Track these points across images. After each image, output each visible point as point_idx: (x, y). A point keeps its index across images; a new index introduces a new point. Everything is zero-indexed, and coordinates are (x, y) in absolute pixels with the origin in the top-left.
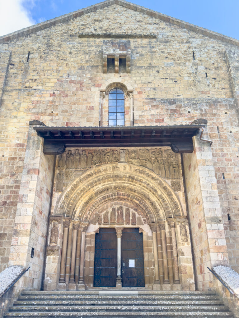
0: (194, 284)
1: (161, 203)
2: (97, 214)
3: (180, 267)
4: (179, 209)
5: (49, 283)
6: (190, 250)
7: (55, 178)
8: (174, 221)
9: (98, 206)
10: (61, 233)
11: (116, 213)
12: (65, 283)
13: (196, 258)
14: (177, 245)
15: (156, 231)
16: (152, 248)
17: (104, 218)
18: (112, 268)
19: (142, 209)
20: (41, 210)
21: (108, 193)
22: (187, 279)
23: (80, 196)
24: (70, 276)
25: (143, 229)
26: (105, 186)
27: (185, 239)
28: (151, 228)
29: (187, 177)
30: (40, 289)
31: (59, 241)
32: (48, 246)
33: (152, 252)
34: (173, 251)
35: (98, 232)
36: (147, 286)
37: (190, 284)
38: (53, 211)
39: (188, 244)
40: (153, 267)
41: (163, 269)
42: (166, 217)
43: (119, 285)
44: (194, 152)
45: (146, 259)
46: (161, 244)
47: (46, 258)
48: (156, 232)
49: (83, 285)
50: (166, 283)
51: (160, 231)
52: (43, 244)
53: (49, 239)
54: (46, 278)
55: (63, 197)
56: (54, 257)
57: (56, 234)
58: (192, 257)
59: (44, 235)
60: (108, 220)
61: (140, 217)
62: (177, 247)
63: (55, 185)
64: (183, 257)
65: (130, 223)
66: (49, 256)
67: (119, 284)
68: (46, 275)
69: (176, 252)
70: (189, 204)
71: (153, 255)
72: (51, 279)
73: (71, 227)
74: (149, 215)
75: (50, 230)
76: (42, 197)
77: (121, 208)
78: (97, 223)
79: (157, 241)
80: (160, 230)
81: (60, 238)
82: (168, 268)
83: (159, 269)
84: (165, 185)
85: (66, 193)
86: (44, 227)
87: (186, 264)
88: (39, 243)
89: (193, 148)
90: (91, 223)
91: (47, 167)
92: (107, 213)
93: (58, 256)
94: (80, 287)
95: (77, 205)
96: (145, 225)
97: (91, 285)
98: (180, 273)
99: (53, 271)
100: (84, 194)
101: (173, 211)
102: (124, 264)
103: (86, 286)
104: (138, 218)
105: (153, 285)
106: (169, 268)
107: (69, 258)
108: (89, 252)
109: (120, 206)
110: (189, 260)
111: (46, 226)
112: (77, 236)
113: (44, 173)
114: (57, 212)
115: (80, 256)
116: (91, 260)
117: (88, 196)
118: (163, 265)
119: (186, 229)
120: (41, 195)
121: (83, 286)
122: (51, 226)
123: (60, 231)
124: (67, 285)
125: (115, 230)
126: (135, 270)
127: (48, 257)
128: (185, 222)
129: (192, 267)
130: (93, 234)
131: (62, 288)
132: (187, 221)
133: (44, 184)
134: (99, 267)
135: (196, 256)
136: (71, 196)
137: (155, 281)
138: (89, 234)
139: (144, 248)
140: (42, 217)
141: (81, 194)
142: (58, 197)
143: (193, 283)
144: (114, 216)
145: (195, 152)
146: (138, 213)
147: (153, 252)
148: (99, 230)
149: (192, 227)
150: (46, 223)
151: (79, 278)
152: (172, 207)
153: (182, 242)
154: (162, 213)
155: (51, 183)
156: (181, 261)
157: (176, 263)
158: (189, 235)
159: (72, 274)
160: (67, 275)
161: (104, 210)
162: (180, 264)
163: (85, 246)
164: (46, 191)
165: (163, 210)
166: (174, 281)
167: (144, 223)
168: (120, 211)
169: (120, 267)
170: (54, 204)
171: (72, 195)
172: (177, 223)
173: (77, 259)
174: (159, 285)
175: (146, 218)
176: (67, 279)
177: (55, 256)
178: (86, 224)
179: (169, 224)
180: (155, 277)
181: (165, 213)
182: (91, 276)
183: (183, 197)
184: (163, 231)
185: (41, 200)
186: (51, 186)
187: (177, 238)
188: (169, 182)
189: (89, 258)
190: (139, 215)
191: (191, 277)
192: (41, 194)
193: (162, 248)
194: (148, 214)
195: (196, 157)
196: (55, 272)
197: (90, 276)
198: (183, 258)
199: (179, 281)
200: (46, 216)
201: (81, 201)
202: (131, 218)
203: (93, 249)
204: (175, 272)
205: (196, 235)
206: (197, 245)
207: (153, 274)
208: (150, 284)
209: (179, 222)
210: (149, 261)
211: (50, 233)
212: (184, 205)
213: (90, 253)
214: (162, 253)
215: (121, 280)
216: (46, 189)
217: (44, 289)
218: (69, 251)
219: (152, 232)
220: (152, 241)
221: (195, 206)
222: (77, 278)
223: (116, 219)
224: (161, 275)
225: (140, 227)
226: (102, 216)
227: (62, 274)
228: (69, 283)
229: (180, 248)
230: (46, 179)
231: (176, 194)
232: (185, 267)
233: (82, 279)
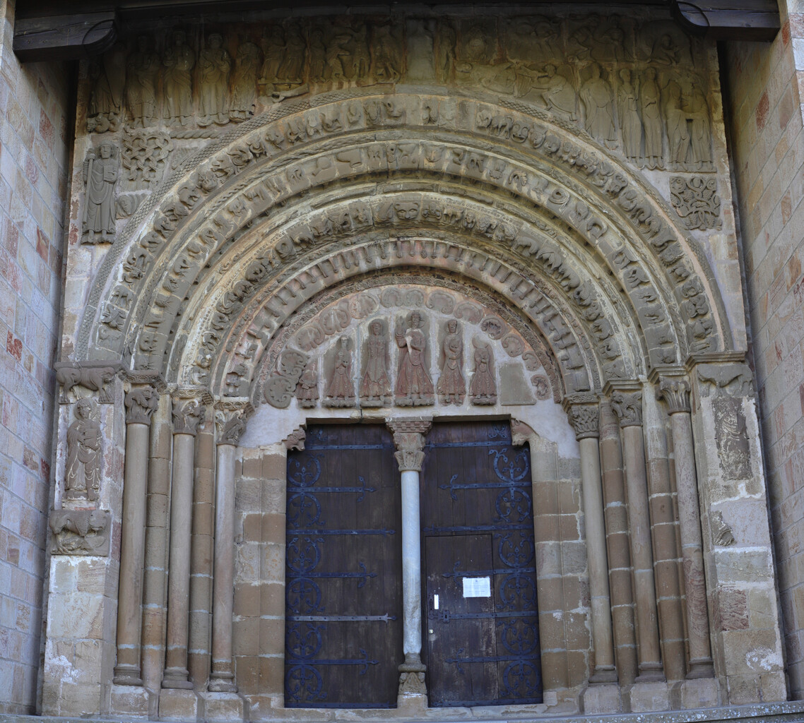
0: (782, 674)
1: (622, 291)
2: (292, 352)
3: (717, 601)
4: (708, 316)
5: (65, 684)
6: (763, 516)
7: (75, 173)
8: (686, 378)
9: (295, 312)
10: (115, 451)
11: (394, 348)
12: (141, 685)
13: (792, 552)
14: (701, 496)
15: (598, 431)
16: (578, 515)
17: (331, 373)
18: (376, 618)
19: (524, 323)
20: (15, 337)
21: (347, 245)
22: (750, 651)
23: (202, 263)
24: (167, 658)
25: (530, 423)
26: (331, 207)
27: (737, 463)
28: (573, 422)
29: (750, 157)
30: (24, 709)
31: (107, 484)
32: (53, 509)
33: (577, 538)
34: (679, 527)
35: (301, 447)
36: (551, 696)
37: (763, 676)
38: (69, 338)
39: (751, 489)
40: (581, 610)
41: (633, 614)
42: (647, 360)
43: (412, 696)
44: (780, 36)
45: (547, 571)
46: (624, 497)
47: (49, 567)
48: (598, 438)
49: (234, 697)
50: (647, 681)
51: (618, 433)
52: (33, 499)
53: (58, 478)
54: (54, 660)
55: (119, 269)
56: (84, 563)
57: (90, 451)
58: (770, 551)
59: (37, 459)
60: (350, 383)
61: (516, 366)
62: (699, 506)
63: (75, 210)
64: (730, 549)
65: (467, 399)
66: (63, 559)
67: (414, 695)
68: (50, 647)
69: (695, 529)
70: (760, 290)
71: (585, 553)
72: (74, 667)
73: (161, 420)
74: (560, 354)
75: (61, 431)
76: (19, 272)
77: (416, 320)
78: (294, 401)
79: (602, 481)
80: (619, 427)
81: (108, 474)
82: (657, 609)
83: (612, 617)
84: (643, 198)
85: (132, 250)
86: (34, 419)
87: (742, 585)
88: (12, 494)
89: (778, 19)
90: (262, 399)
91: (35, 120)
92: (345, 345)
93: (107, 561)
94: (216, 707)
95: (189, 310)
96: (540, 403)
97: (270, 699)
98: (713, 628)
99: (83, 631)
100: (220, 252)
101: (683, 326)
102: (436, 598)
103: (246, 702)
104: (503, 371)
105: (583, 692)
106: (664, 609)
107: (156, 568)
108: (257, 543)
109: (412, 309)
110: (755, 562)
111: (40, 415)
112: (195, 465)
113: (24, 151)
114: (90, 344)
115: (213, 561)
116: (270, 582)
117: (246, 258)
118: (632, 596)
119: (744, 413)
120: (12, 261)
121: (230, 705)
122: (65, 415)
123: (110, 440)
124: (151, 694)
125: (390, 433)
126: (493, 627)
127: (55, 562)
128: (741, 379)
129: (773, 595)
130: (276, 456)
131: (131, 709)
132: (748, 374)
133: (26, 204)
134: (308, 618)
135: (791, 544)
136: (159, 263)
137: (594, 671)
138: (257, 455)
139: (536, 517)
140: (20, 368)
141: (204, 250)
142: (94, 267)
143: (775, 668)
144: (380, 361)
145: (787, 37)
146: (505, 345)
147: (584, 537)
148: (302, 434)
149: (772, 403)
150: (41, 401)
151: (212, 667)
152: (677, 309)
153: (724, 478)
154: (624, 339)
155: (58, 203)
156: (719, 570)
157: (693, 579)
158: (756, 444)
159: (178, 644)
160: (154, 648)
161: (330, 332)
162: (714, 586)
163: (236, 517)
164: (35, 244)
165: (633, 326)
166: (687, 669)
167: (539, 393)
168: (413, 335)
169: (418, 613)
170: (75, 305)
171: (163, 257)
172: (702, 388)
173: (199, 575)
174: (612, 692)
175: (549, 371)
176: (153, 669)
177: (88, 560)
178: (239, 404)
179: (661, 398)
180: (593, 656)
181: (643, 341)
182: (274, 656)
183: (731, 256)
184: (630, 430)
185: (15, 287)
186: (59, 219)
187: (699, 460)
188: (661, 182)
189: (256, 571)
190: (512, 354)
191: (768, 644)
192: (14, 254)
193: (626, 514)
194: (555, 349)
195: (792, 59)
196: (94, 634)
197: (267, 656)
198: (731, 554)
199: (710, 663)
200: (39, 365)
201: (209, 290)
202: (468, 373)
203: (279, 530)
204: (691, 625)
205: (788, 444)
206: (793, 492)
207: (587, 639)
208: (571, 689)
209: (710, 381)
210: (561, 581)
211: (60, 447)
212: (734, 298)
213: (260, 547)
214: (627, 540)
215: (422, 676)
216: (34, 233)
217: (44, 709)
218: (158, 537)
219: (578, 440)
220: (577, 481)
221: (786, 303)
222: (201, 667)
223: (394, 380)
224: (625, 645)
225: (518, 413)
226: (316, 362)
227: (129, 645)
228: (162, 687)
229: (713, 509)
230: (35, 182)
231: (695, 246)
232: (741, 597)
233: (228, 673)
